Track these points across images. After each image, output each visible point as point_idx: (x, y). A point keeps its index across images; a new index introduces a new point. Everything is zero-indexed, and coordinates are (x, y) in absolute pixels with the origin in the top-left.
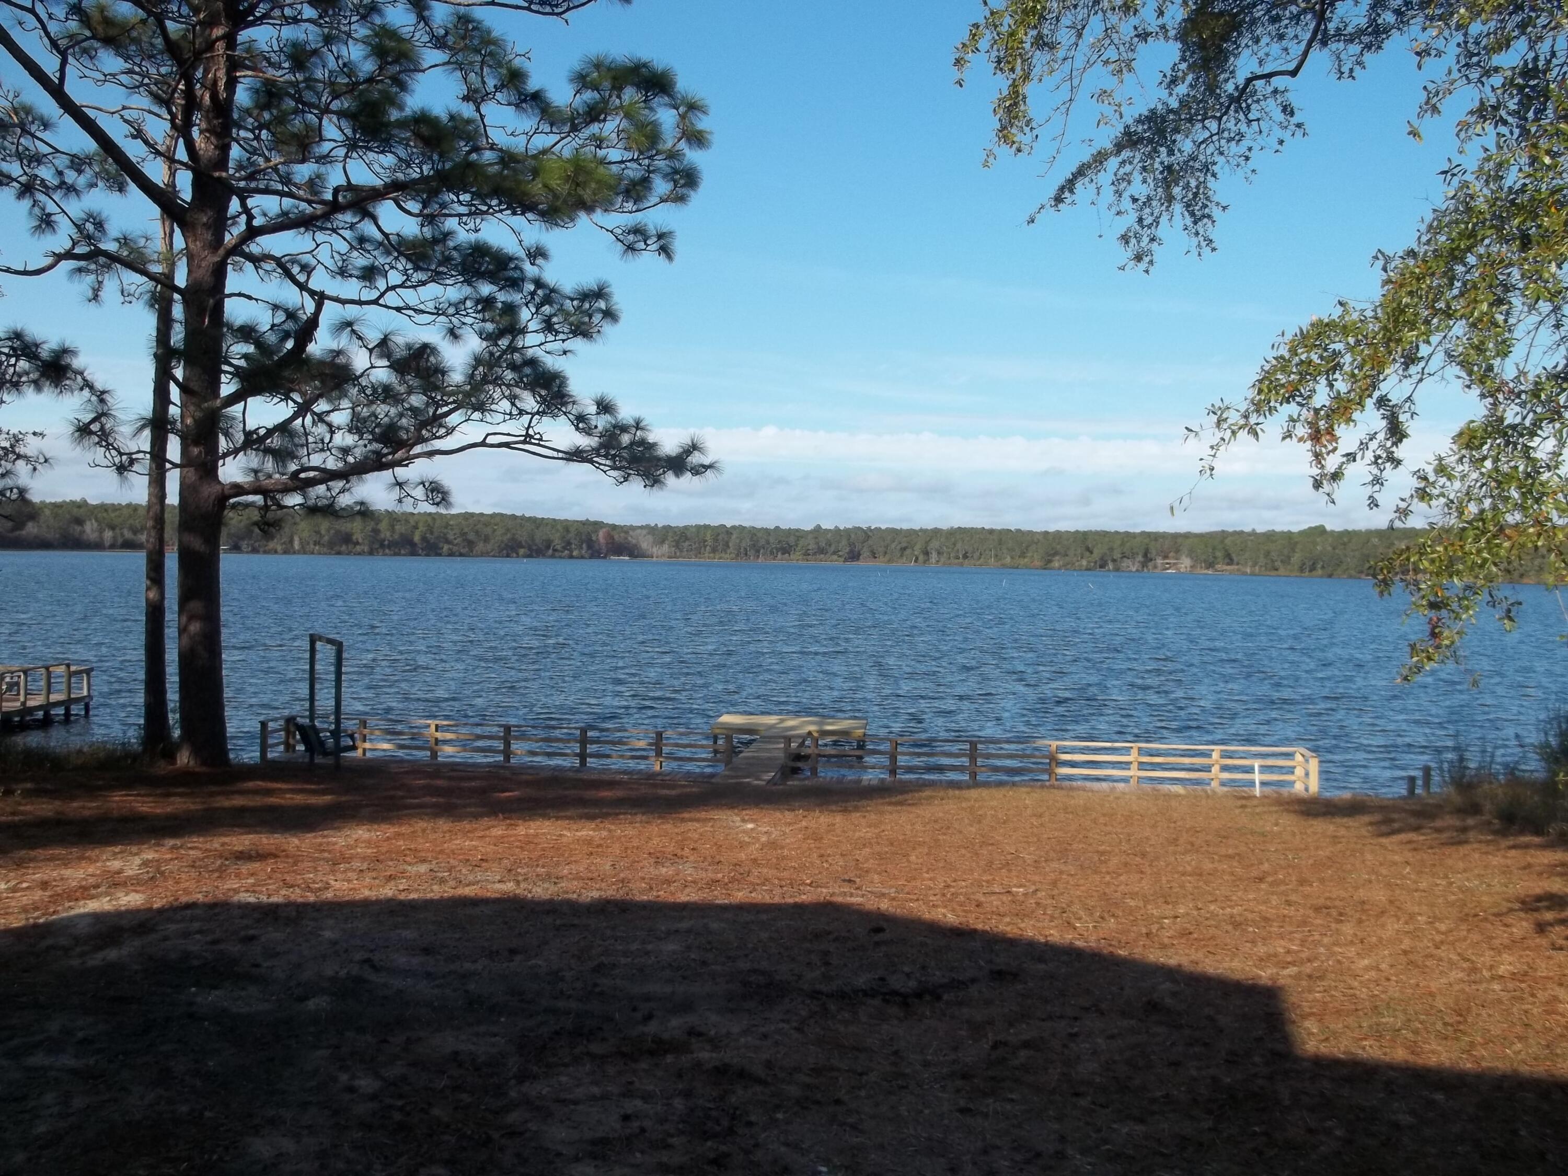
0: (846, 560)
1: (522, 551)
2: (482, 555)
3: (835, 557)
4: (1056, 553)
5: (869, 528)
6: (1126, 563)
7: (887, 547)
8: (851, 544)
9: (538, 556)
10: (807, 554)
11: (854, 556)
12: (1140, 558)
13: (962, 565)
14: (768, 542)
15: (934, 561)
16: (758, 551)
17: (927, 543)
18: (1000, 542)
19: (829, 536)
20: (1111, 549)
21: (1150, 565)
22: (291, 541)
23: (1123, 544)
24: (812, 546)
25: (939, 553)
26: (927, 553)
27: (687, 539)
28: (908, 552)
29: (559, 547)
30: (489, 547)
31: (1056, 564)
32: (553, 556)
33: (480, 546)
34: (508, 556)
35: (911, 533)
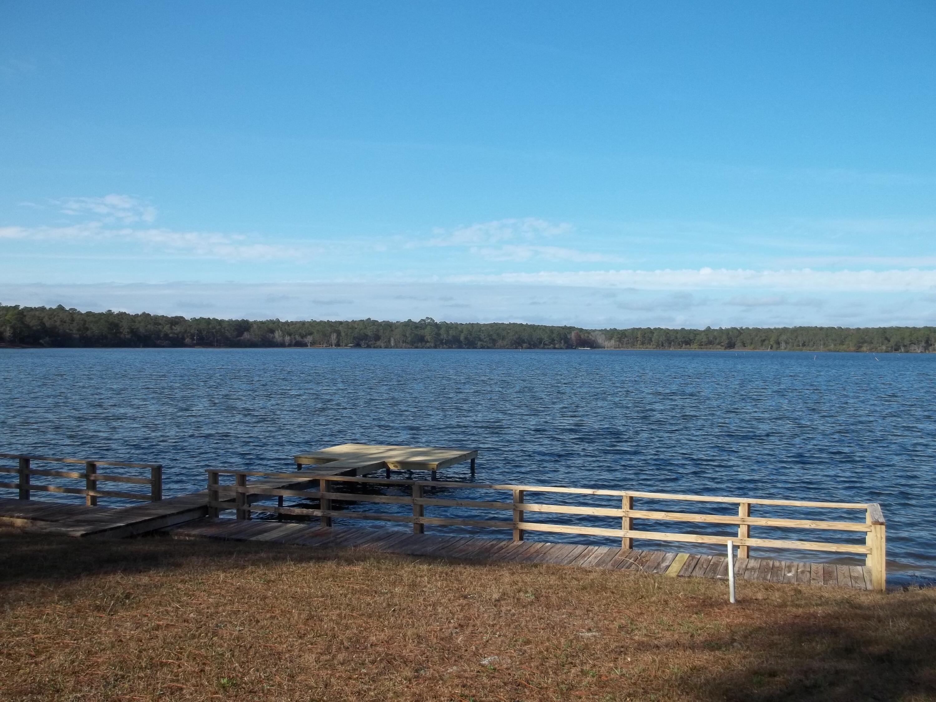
0: (726, 348)
1: (525, 345)
2: (501, 347)
3: (719, 347)
4: (865, 342)
5: (741, 328)
6: (913, 347)
7: (752, 339)
8: (729, 338)
9: (534, 348)
10: (701, 345)
11: (731, 345)
12: (923, 344)
13: (801, 350)
14: (676, 338)
15: (783, 348)
16: (670, 343)
17: (778, 336)
18: (827, 336)
19: (715, 333)
20: (903, 339)
21: (931, 348)
22: (389, 341)
23: (911, 335)
24: (705, 340)
25: (787, 343)
26: (778, 343)
27: (626, 336)
28: (766, 342)
29: (547, 342)
30: (505, 343)
31: (864, 349)
32: (543, 348)
33: (500, 342)
34: (516, 348)
35: (769, 331)
